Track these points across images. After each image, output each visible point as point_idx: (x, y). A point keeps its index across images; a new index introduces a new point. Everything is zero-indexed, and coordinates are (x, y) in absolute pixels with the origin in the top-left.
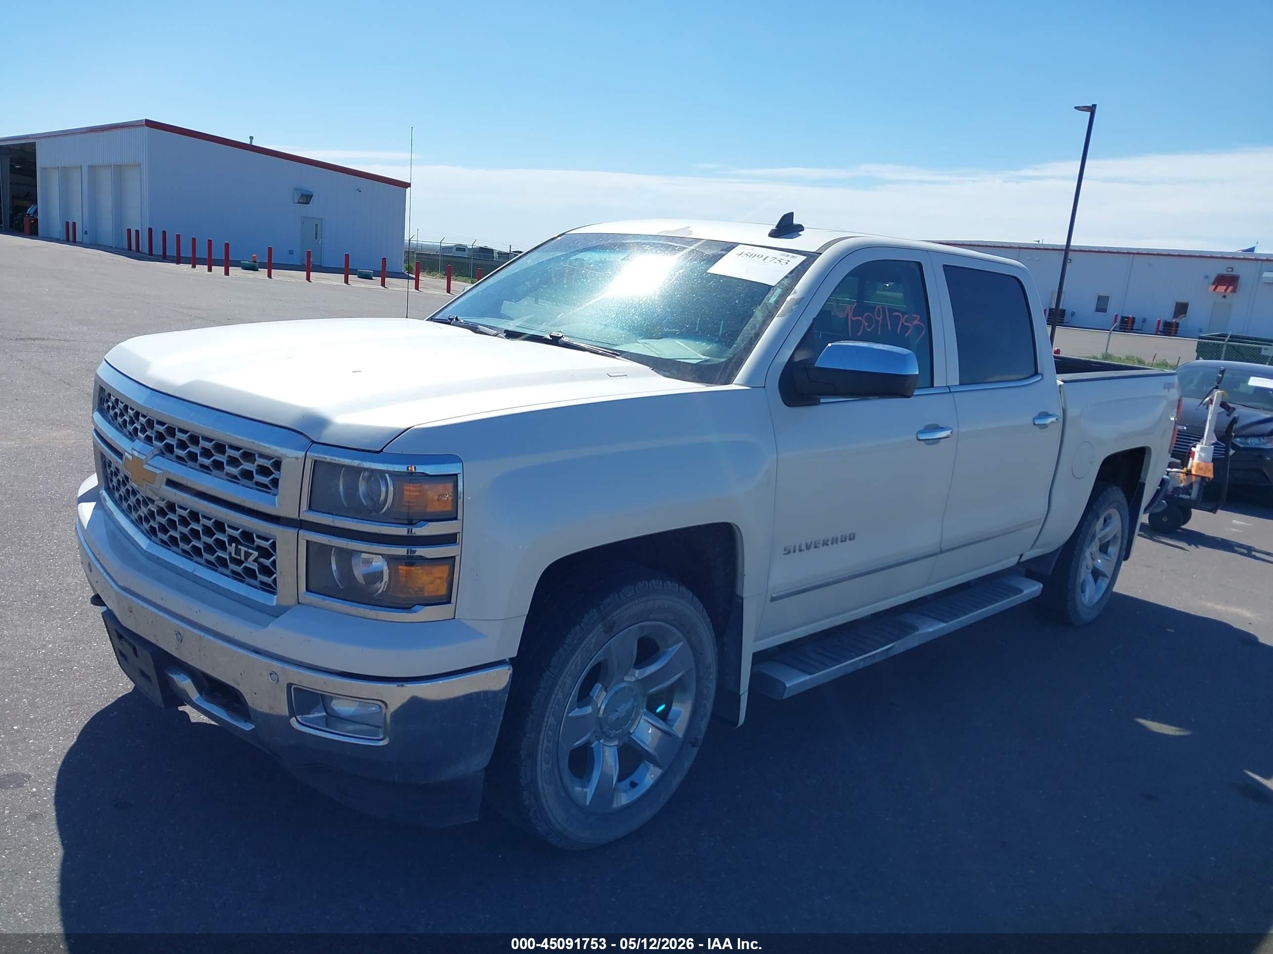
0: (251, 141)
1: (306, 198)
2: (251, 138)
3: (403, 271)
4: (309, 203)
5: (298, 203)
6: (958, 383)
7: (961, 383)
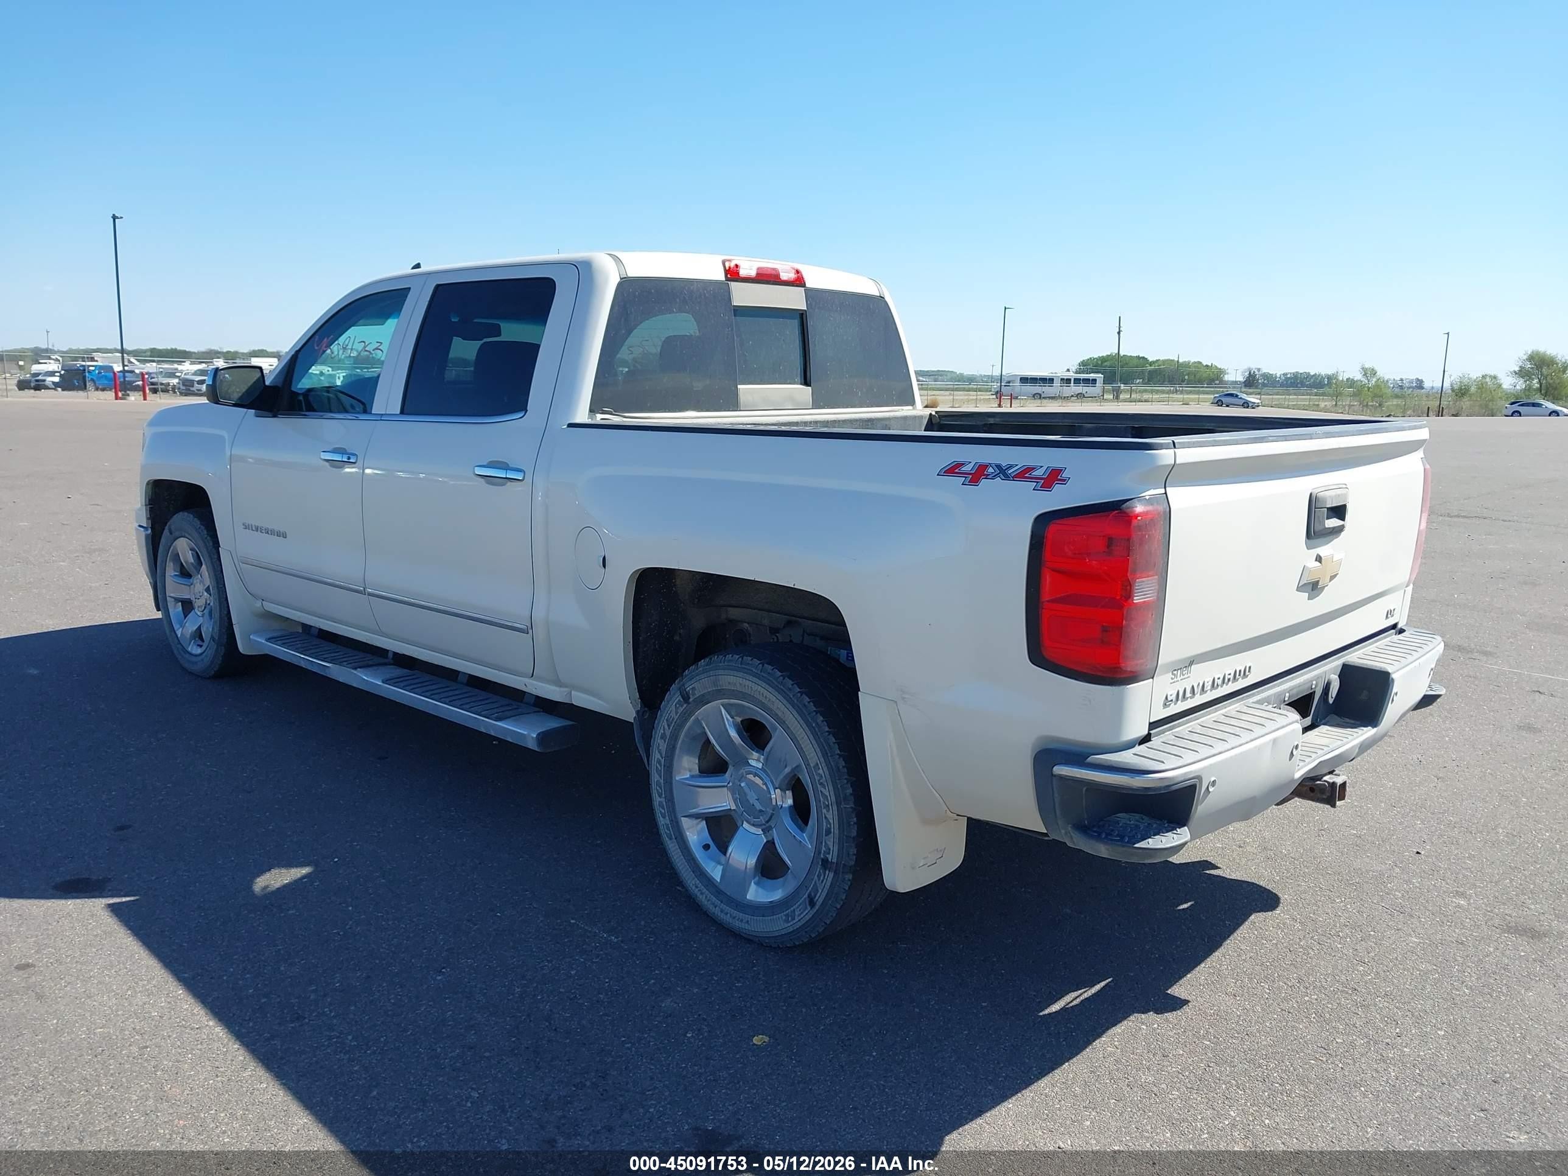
6: (398, 412)
7: (402, 412)
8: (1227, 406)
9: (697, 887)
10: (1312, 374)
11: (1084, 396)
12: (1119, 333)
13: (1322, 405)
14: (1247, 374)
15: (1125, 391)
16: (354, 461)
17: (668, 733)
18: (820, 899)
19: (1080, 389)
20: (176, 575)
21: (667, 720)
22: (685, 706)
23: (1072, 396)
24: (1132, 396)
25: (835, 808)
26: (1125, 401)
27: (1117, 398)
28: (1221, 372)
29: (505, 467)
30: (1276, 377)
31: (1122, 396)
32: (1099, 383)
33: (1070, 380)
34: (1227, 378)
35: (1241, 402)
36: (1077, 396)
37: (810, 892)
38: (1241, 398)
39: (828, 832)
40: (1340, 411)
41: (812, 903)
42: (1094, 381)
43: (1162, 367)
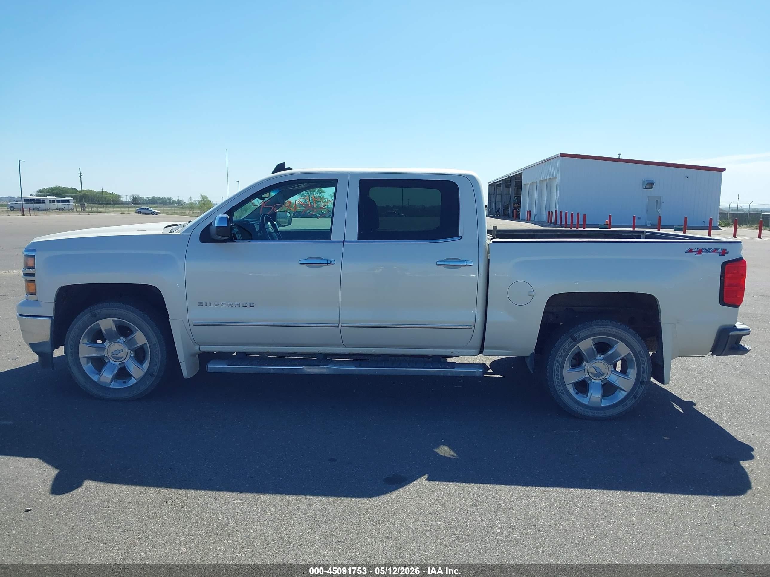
0: (619, 156)
1: (650, 185)
2: (619, 154)
3: (718, 225)
4: (652, 188)
5: (645, 189)
6: (357, 239)
7: (358, 240)
8: (143, 214)
9: (578, 408)
10: (161, 197)
11: (63, 210)
12: (80, 177)
13: (187, 212)
14: (132, 197)
15: (88, 206)
16: (334, 263)
17: (563, 354)
18: (638, 396)
19: (61, 206)
20: (89, 343)
21: (563, 350)
22: (573, 343)
23: (57, 209)
24: (92, 210)
25: (647, 363)
26: (89, 212)
27: (84, 210)
28: (119, 196)
29: (459, 260)
30: (144, 199)
31: (87, 209)
32: (71, 203)
33: (55, 201)
34: (122, 199)
35: (151, 212)
36: (59, 210)
37: (635, 394)
38: (150, 210)
39: (644, 372)
40: (196, 216)
41: (635, 397)
42: (68, 201)
43: (87, 194)
